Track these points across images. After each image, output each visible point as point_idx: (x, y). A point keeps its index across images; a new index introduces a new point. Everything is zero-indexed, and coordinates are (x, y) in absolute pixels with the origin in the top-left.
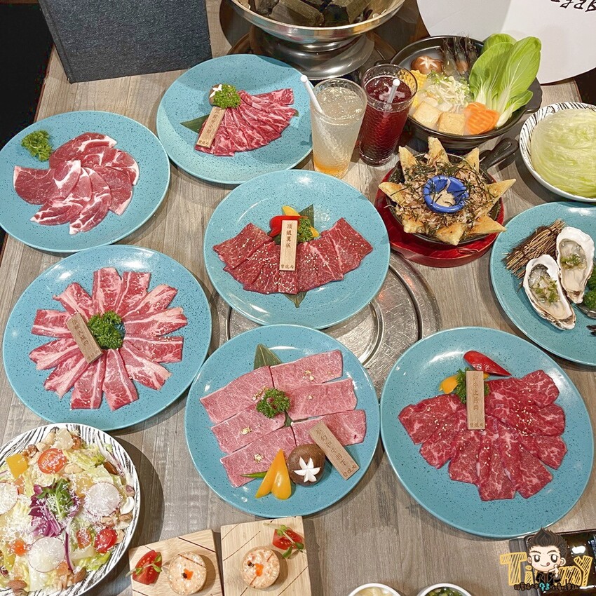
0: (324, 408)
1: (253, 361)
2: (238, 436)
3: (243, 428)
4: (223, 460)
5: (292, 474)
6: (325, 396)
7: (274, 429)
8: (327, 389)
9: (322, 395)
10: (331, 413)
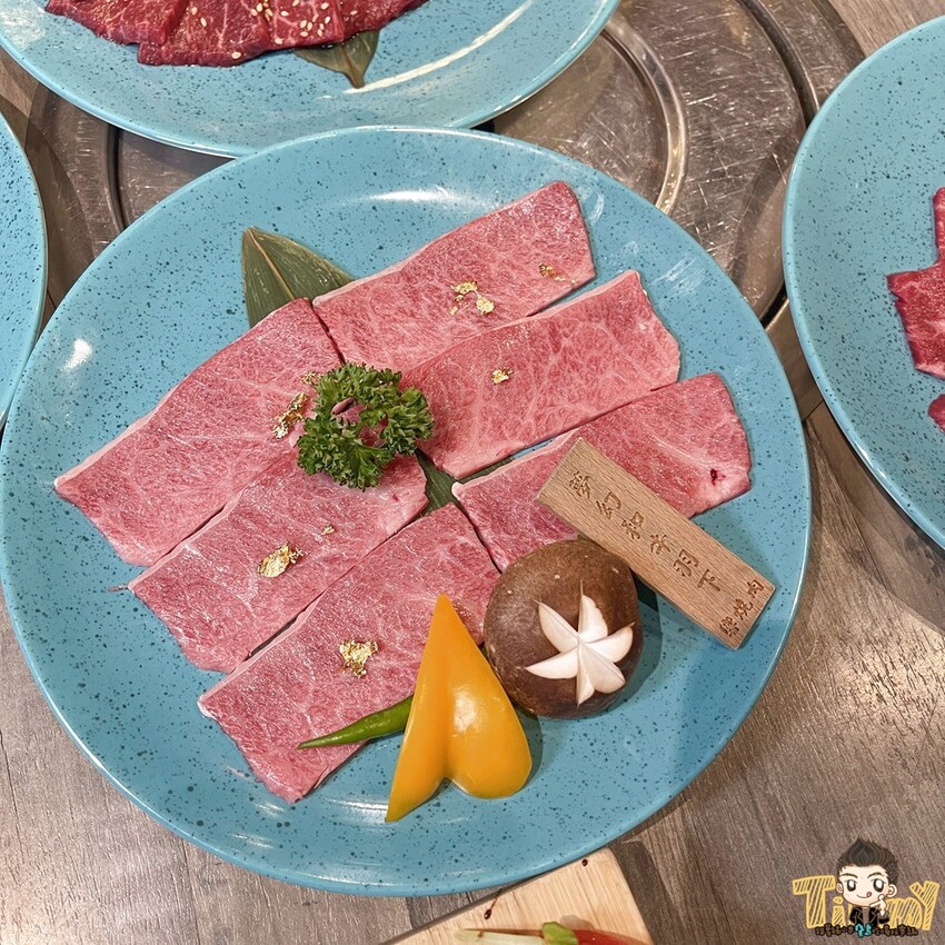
0: (564, 403)
1: (241, 296)
2: (253, 590)
3: (261, 556)
4: (210, 703)
5: (517, 683)
6: (553, 360)
7: (391, 529)
8: (553, 333)
9: (541, 357)
10: (593, 413)
